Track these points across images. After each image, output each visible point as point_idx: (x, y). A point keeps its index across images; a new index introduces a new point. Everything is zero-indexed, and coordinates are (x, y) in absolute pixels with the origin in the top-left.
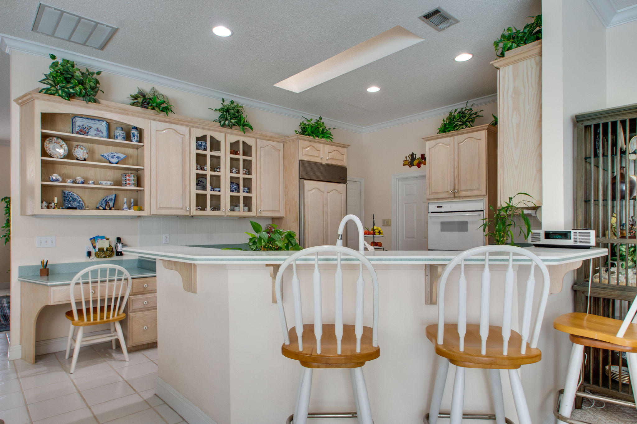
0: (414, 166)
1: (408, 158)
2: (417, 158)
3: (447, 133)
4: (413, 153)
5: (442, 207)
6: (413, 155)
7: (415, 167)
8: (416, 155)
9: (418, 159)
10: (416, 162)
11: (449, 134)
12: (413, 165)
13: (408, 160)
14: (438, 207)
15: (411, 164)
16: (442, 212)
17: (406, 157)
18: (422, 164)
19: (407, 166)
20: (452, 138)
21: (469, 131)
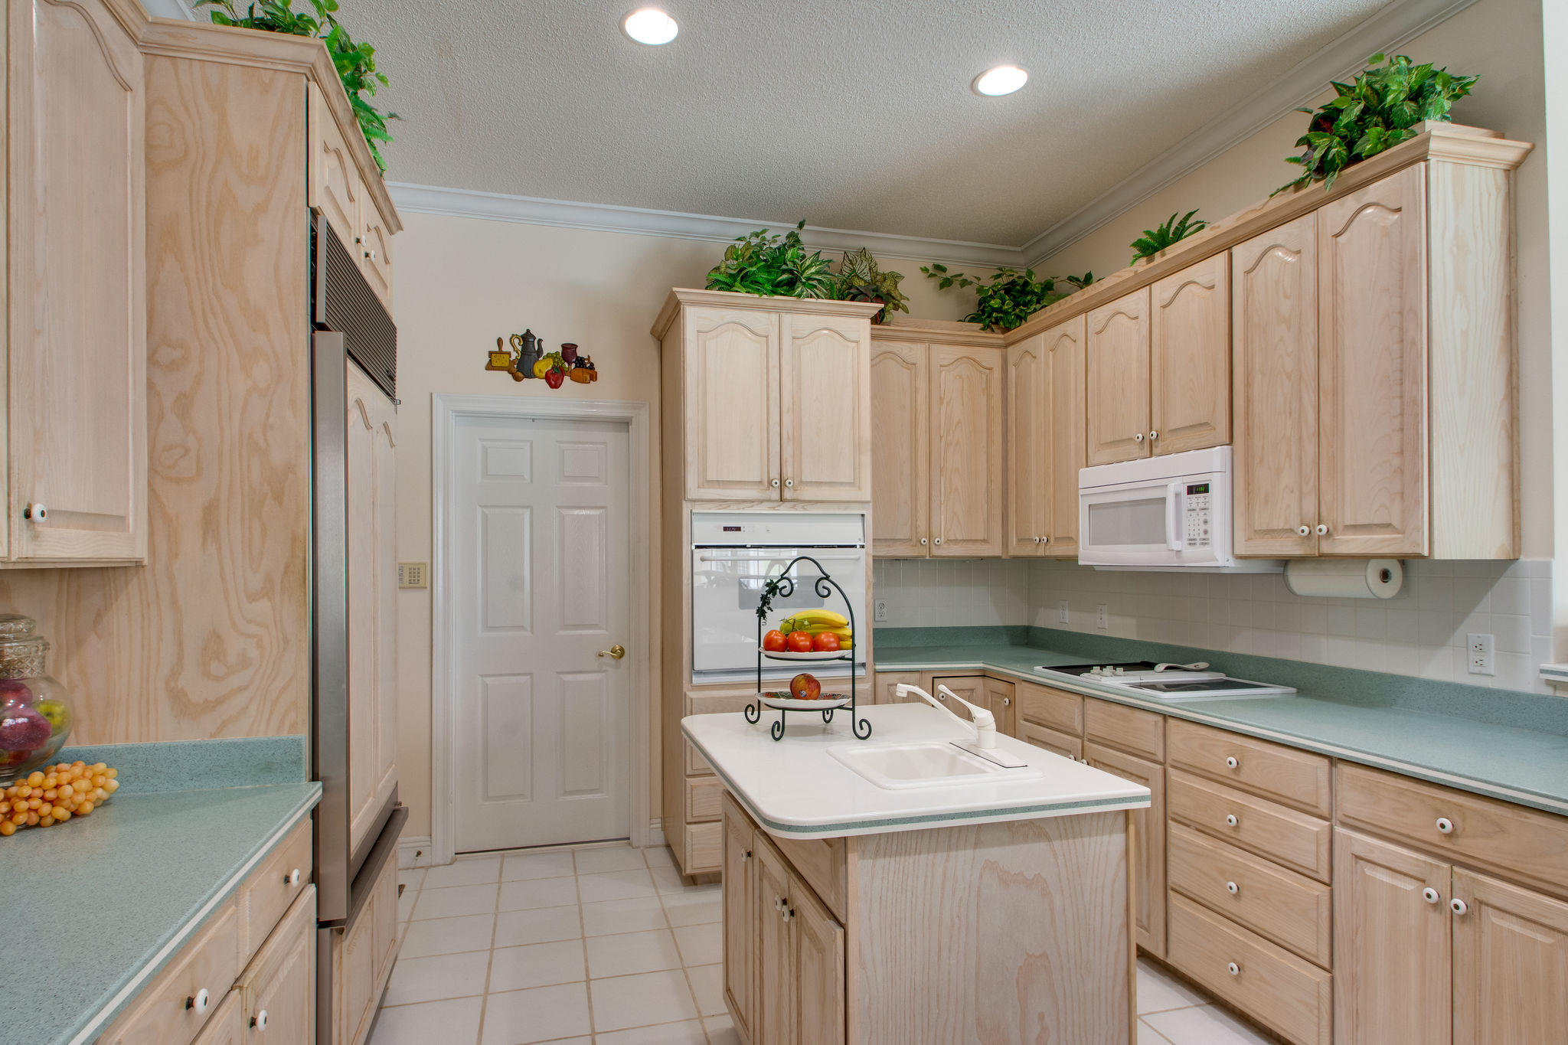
0: (535, 377)
1: (507, 347)
2: (545, 354)
3: (765, 296)
4: (528, 331)
5: (738, 529)
6: (527, 338)
7: (539, 385)
8: (540, 341)
9: (549, 356)
10: (543, 366)
11: (769, 303)
12: (531, 375)
13: (509, 354)
14: (726, 529)
15: (522, 369)
16: (744, 547)
17: (500, 342)
18: (567, 379)
19: (505, 376)
20: (774, 317)
21: (828, 308)
